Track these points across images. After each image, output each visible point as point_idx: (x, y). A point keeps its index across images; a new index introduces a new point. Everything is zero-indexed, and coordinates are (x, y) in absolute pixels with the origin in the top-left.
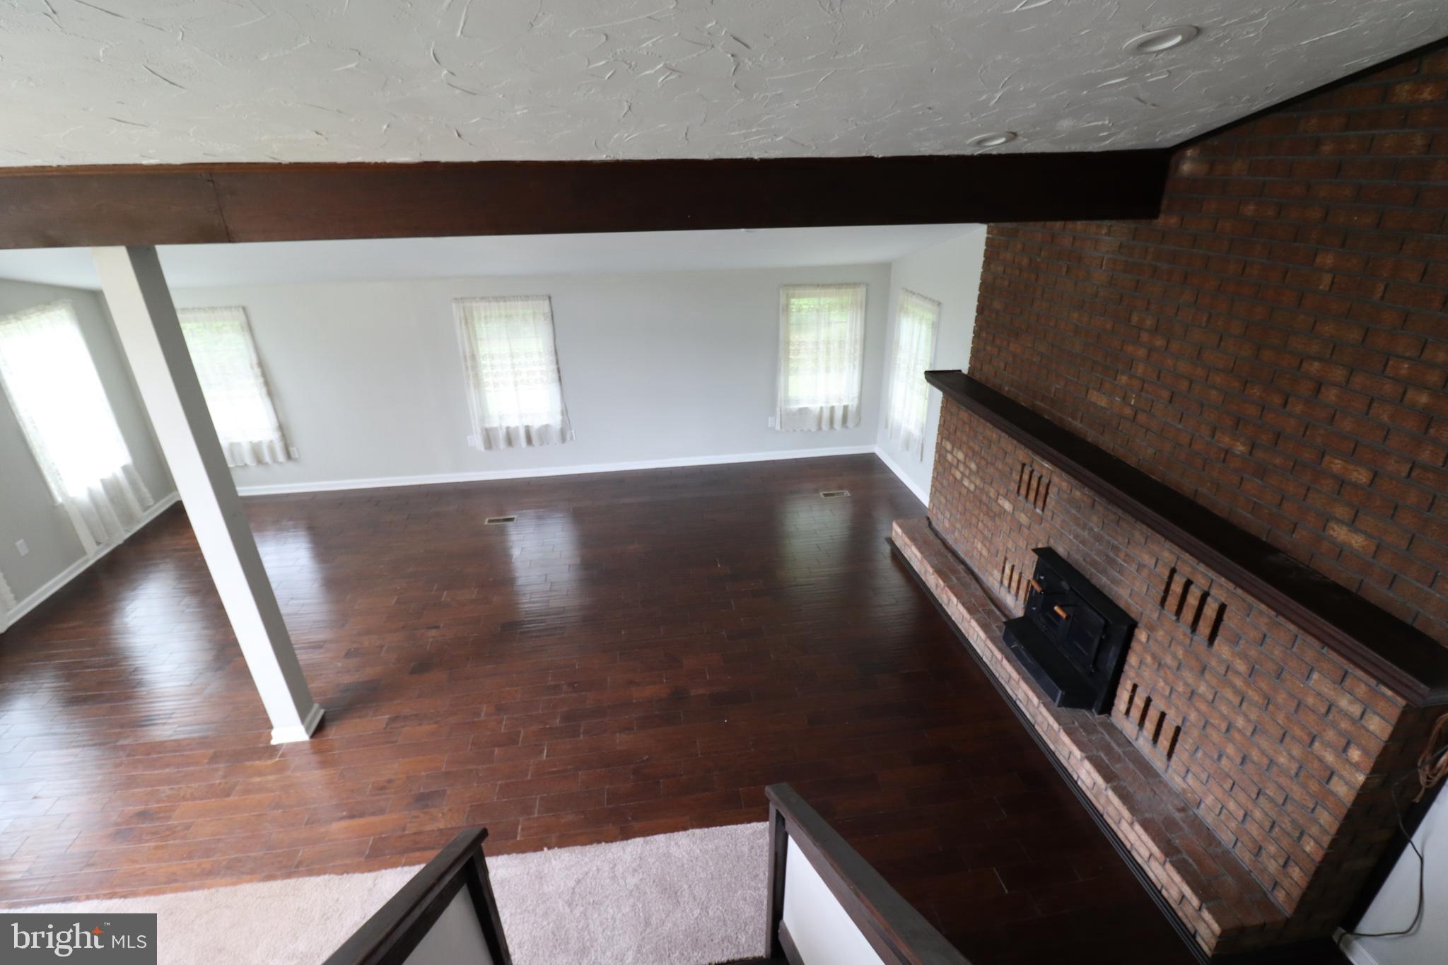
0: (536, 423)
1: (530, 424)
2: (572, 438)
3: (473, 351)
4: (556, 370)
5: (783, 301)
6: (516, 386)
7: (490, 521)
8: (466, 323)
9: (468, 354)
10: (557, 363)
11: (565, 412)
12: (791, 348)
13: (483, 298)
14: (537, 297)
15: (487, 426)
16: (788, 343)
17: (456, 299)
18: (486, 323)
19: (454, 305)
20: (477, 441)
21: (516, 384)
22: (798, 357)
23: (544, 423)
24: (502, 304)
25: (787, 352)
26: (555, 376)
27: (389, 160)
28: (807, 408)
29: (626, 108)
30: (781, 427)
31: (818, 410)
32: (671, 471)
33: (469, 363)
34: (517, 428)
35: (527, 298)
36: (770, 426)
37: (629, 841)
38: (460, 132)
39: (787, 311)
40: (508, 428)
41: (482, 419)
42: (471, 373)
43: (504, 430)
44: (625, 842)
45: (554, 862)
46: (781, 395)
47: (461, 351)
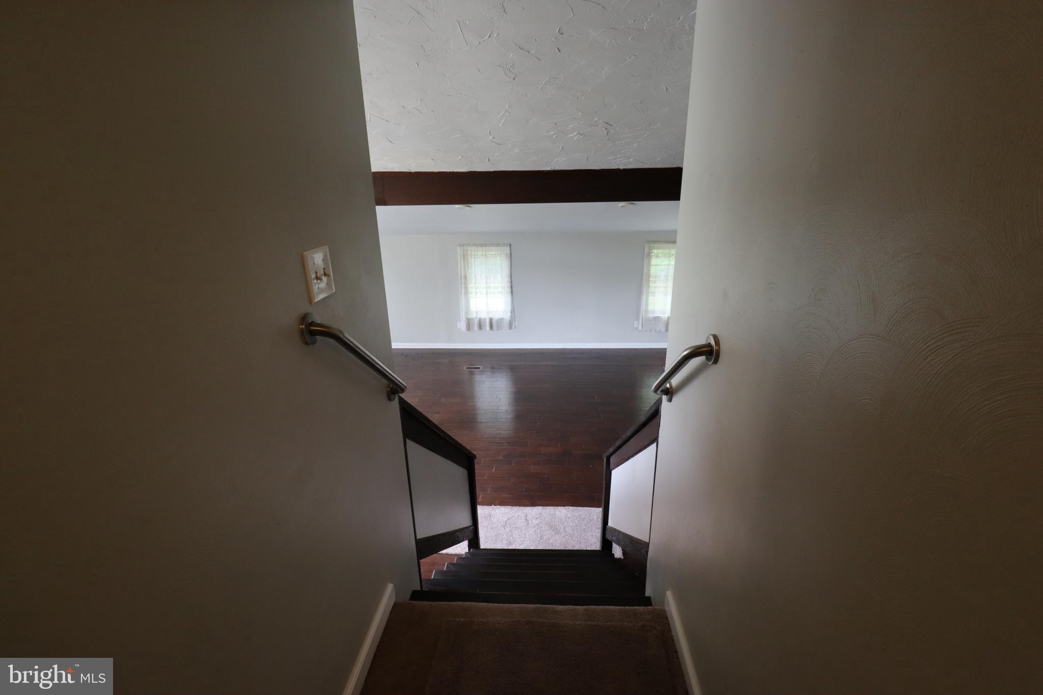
0: (496, 316)
1: (492, 317)
2: (515, 327)
3: (466, 274)
4: (510, 287)
5: (646, 250)
6: (487, 294)
7: (467, 368)
8: (464, 258)
9: (463, 276)
10: (511, 282)
11: (513, 311)
12: (651, 279)
13: (475, 245)
14: (504, 245)
15: (469, 317)
16: (649, 276)
17: (460, 245)
18: (475, 258)
19: (458, 249)
20: (462, 325)
21: (487, 293)
22: (655, 285)
23: (501, 317)
24: (484, 248)
25: (649, 281)
26: (509, 290)
27: (455, 171)
28: (659, 317)
29: (561, 149)
30: (642, 328)
31: (666, 318)
32: (572, 351)
33: (463, 281)
34: (485, 319)
35: (498, 245)
36: (635, 327)
37: (535, 507)
38: (490, 159)
39: (649, 256)
40: (480, 319)
41: (467, 313)
42: (463, 286)
43: (478, 320)
44: (533, 507)
45: (497, 511)
46: (643, 308)
47: (459, 272)
